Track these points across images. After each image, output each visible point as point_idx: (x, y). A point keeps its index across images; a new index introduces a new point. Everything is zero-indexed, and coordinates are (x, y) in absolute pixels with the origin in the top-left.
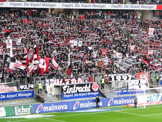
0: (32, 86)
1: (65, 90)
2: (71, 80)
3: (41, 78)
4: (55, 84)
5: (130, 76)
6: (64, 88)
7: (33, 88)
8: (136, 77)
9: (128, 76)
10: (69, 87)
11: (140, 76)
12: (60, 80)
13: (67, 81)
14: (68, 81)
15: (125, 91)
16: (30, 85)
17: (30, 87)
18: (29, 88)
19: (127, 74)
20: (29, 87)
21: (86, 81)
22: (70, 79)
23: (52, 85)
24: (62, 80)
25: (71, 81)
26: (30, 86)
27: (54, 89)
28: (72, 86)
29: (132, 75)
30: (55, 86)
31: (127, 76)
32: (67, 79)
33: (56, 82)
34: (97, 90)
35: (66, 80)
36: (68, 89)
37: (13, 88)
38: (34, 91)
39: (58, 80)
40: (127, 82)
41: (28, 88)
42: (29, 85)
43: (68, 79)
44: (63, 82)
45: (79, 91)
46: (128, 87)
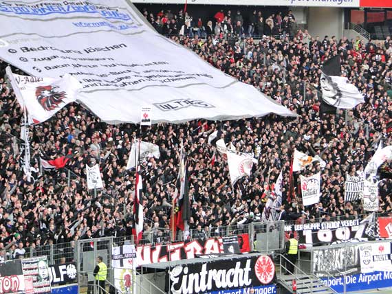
0: (71, 271)
1: (176, 281)
2: (185, 245)
3: (98, 243)
4: (138, 262)
5: (359, 230)
6: (173, 275)
7: (73, 277)
8: (376, 233)
9: (353, 229)
10: (186, 270)
11: (386, 228)
12: (153, 249)
13: (173, 251)
14: (178, 252)
15: (353, 280)
16: (64, 267)
17: (66, 276)
19: (351, 223)
20: (62, 273)
21: (231, 249)
22: (182, 245)
23: (130, 266)
24: (158, 248)
25: (187, 249)
26: (65, 272)
28: (195, 268)
29: (363, 227)
30: (139, 269)
31: (350, 228)
32: (173, 243)
33: (142, 254)
34: (270, 279)
35: (170, 248)
36: (185, 277)
37: (14, 279)
39: (147, 249)
40: (356, 248)
41: (58, 280)
42: (61, 268)
43: (178, 242)
44: (161, 256)
45: (218, 285)
46: (358, 266)
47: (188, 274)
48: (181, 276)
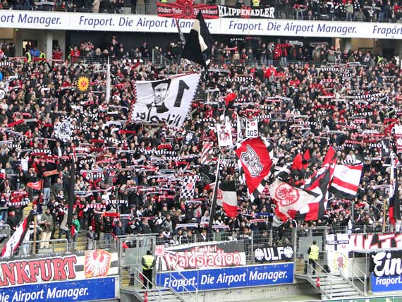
0: (288, 252)
1: (379, 264)
2: (396, 236)
3: (313, 230)
4: (351, 247)
6: (377, 260)
7: (290, 256)
10: (389, 256)
12: (365, 238)
13: (384, 241)
14: (388, 242)
16: (282, 248)
18: (280, 258)
22: (393, 236)
23: (344, 251)
24: (370, 237)
25: (397, 239)
26: (282, 253)
27: (348, 262)
30: (351, 254)
32: (384, 234)
33: (355, 241)
35: (381, 237)
36: (387, 262)
37: (236, 255)
38: (293, 265)
39: (360, 237)
41: (276, 258)
42: (279, 249)
43: (388, 234)
44: (373, 243)
47: (391, 259)
48: (384, 260)
